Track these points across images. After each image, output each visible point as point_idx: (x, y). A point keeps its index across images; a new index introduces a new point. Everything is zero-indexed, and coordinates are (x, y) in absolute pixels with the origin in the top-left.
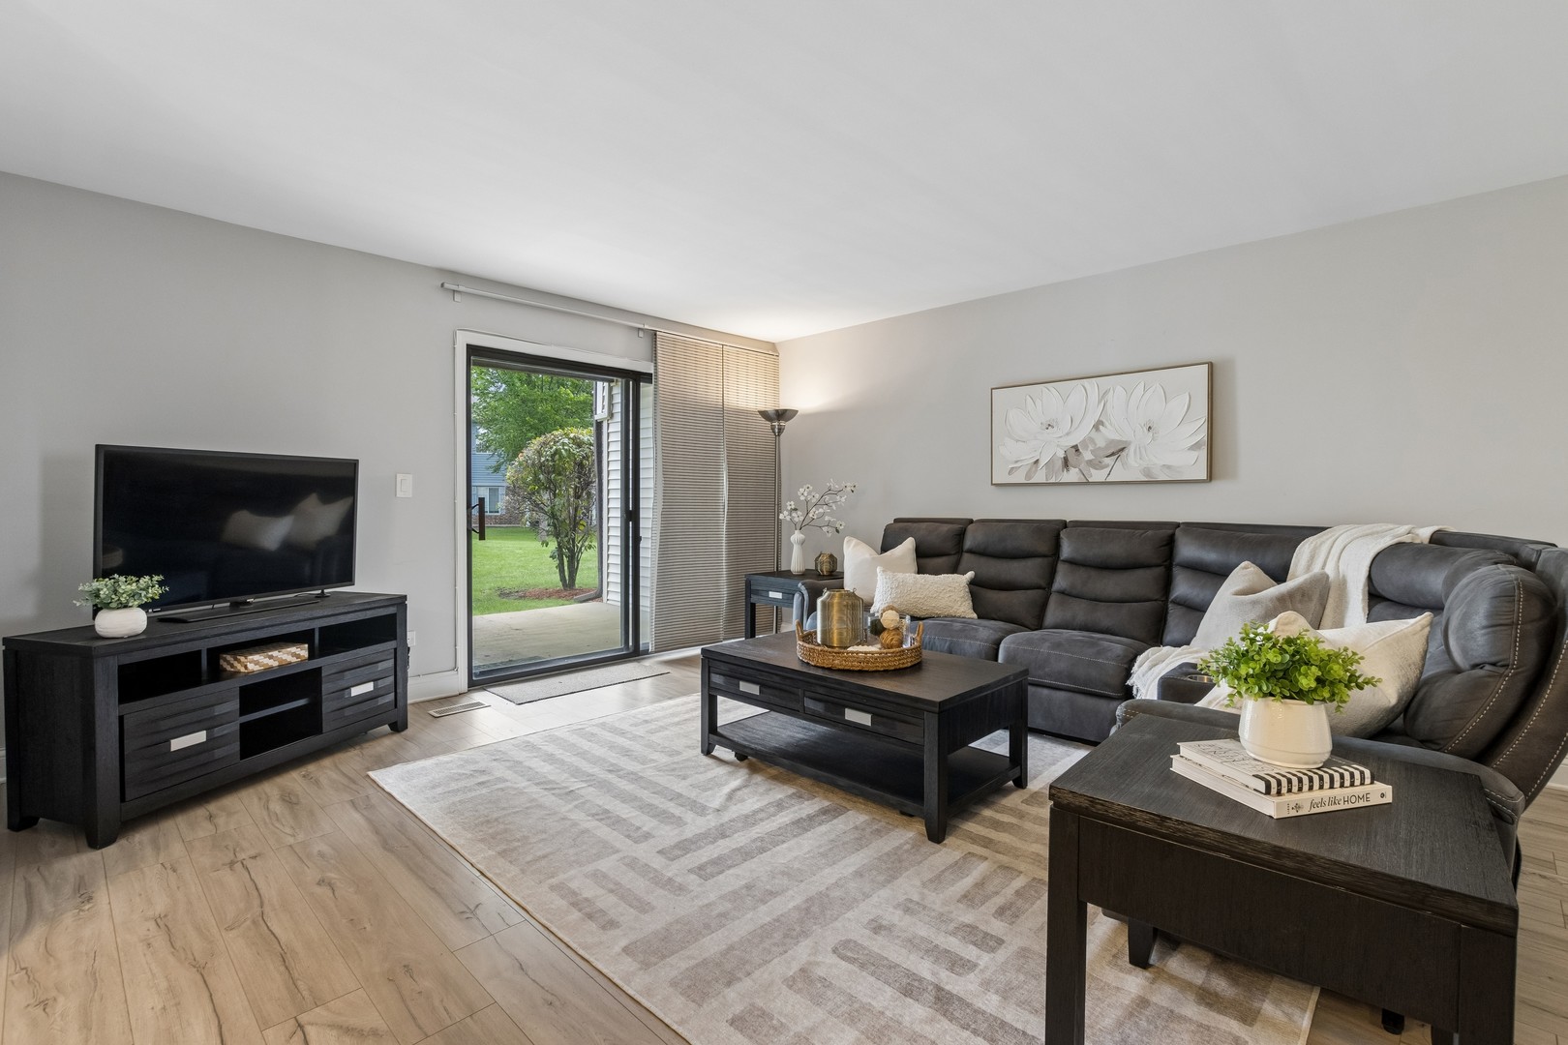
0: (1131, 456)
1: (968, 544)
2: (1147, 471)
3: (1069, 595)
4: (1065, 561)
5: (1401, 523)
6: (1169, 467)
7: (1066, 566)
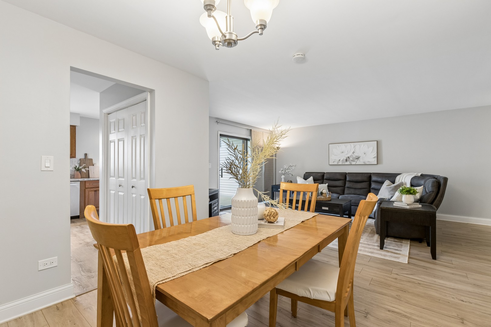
0: (361, 159)
1: (325, 177)
2: (364, 162)
3: (349, 188)
4: (348, 181)
5: (415, 173)
6: (369, 162)
7: (348, 182)
